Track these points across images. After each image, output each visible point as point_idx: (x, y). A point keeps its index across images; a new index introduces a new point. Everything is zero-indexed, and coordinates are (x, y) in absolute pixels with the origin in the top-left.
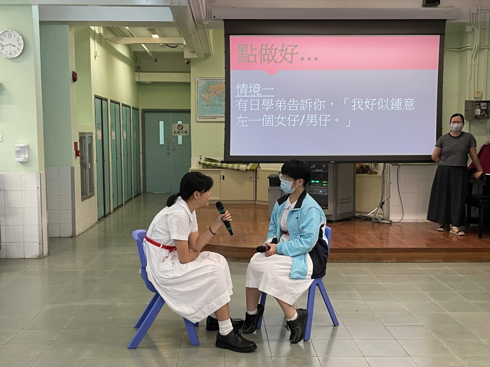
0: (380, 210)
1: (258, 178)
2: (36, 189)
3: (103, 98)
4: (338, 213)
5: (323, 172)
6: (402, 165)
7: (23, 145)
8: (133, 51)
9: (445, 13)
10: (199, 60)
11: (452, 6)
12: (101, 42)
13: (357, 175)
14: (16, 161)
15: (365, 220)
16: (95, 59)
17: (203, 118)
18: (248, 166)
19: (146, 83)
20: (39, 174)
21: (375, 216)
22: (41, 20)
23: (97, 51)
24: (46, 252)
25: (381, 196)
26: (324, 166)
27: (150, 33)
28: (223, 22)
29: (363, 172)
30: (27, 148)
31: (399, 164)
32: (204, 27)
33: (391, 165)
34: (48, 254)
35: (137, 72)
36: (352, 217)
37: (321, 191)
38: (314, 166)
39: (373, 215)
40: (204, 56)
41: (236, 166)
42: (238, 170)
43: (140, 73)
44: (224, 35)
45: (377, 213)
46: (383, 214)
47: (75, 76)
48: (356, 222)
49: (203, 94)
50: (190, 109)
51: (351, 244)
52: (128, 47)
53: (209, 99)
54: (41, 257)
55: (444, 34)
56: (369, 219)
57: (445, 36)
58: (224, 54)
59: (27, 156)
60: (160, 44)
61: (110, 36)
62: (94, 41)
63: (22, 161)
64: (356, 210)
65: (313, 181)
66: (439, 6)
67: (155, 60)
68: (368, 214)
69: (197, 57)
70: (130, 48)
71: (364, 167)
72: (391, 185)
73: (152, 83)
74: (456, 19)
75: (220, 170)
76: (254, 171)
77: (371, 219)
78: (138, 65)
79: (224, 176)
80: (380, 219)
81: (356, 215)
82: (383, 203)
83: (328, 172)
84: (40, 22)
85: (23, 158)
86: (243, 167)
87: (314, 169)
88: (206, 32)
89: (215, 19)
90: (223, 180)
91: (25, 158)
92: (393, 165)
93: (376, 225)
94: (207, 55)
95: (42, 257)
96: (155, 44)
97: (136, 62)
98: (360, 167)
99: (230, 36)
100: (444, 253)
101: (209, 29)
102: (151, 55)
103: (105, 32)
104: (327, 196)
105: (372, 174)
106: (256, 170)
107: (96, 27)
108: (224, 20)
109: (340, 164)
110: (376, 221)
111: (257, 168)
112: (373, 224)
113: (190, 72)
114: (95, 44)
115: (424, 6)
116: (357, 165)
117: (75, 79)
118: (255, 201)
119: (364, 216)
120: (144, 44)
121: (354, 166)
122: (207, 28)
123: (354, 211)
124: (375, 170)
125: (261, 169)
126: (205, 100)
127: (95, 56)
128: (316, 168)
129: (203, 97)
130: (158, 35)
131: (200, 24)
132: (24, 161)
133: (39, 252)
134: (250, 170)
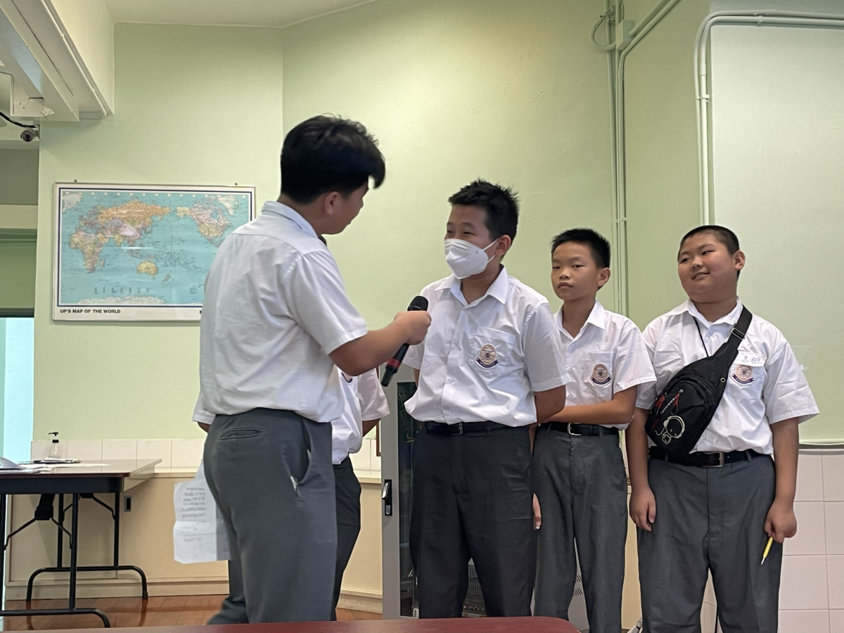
10: (63, 126)
17: (74, 311)
49: (75, 235)
53: (97, 250)
69: (53, 115)
94: (93, 115)
129: (77, 244)
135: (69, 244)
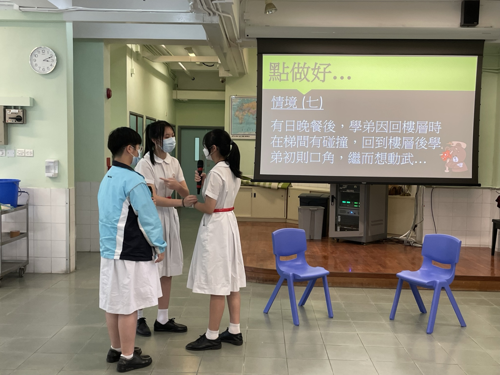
0: (412, 233)
1: (289, 197)
2: (64, 204)
3: (138, 115)
4: (369, 235)
5: (355, 193)
6: (436, 188)
7: (53, 161)
8: (171, 70)
9: (483, 33)
10: (234, 79)
11: (491, 27)
12: (138, 60)
13: (389, 196)
14: (46, 176)
15: (397, 242)
16: (132, 76)
17: (236, 136)
18: (280, 184)
19: (183, 101)
20: (68, 189)
21: (408, 239)
22: (75, 37)
23: (133, 69)
24: (73, 267)
25: (414, 219)
26: (355, 187)
27: (188, 52)
28: (256, 41)
29: (396, 194)
30: (57, 163)
31: (433, 186)
32: (238, 46)
33: (425, 187)
34: (75, 269)
35: (175, 90)
36: (384, 239)
37: (352, 212)
38: (345, 187)
39: (405, 238)
40: (239, 75)
41: (267, 184)
42: (270, 188)
43: (178, 91)
44: (256, 53)
45: (409, 236)
46: (416, 237)
47: (110, 93)
48: (387, 245)
49: (236, 112)
50: (223, 126)
51: (381, 269)
52: (166, 66)
53: (243, 117)
54: (67, 273)
55: (482, 55)
56: (401, 242)
57: (483, 57)
58: (257, 72)
59: (57, 172)
60: (196, 63)
61: (148, 54)
62: (130, 59)
63: (52, 176)
64: (388, 232)
65: (344, 202)
66: (477, 26)
67: (193, 79)
68: (400, 237)
69: (232, 76)
70: (168, 67)
71: (397, 188)
72: (425, 208)
73: (189, 101)
74: (495, 40)
75: (252, 188)
76: (285, 189)
77: (403, 241)
78: (176, 82)
79: (255, 194)
80: (412, 243)
81: (388, 237)
82: (416, 226)
83: (359, 193)
84: (73, 38)
85: (53, 174)
86: (275, 185)
87: (345, 189)
88: (239, 51)
89: (248, 38)
90: (255, 198)
91: (54, 174)
92: (426, 187)
93: (408, 248)
94: (242, 74)
95: (69, 273)
96: (191, 62)
97: (174, 80)
98: (392, 188)
99: (263, 54)
100: (479, 281)
101: (243, 47)
102: (188, 73)
103: (143, 50)
104: (359, 217)
105: (405, 196)
106: (288, 188)
107: (133, 45)
108: (257, 39)
109: (372, 185)
110: (409, 244)
111: (288, 186)
112: (405, 247)
113: (225, 91)
114: (132, 61)
115: (462, 26)
116: (390, 187)
117: (109, 96)
118: (285, 220)
119: (395, 239)
120: (181, 62)
121: (387, 188)
122: (240, 46)
123: (386, 233)
124: (408, 192)
125: (293, 187)
126: (239, 118)
127: (131, 74)
128: (348, 188)
129: (237, 115)
130: (195, 54)
131: (234, 42)
132: (54, 177)
133: (66, 268)
134: (282, 188)
135: (235, 115)
